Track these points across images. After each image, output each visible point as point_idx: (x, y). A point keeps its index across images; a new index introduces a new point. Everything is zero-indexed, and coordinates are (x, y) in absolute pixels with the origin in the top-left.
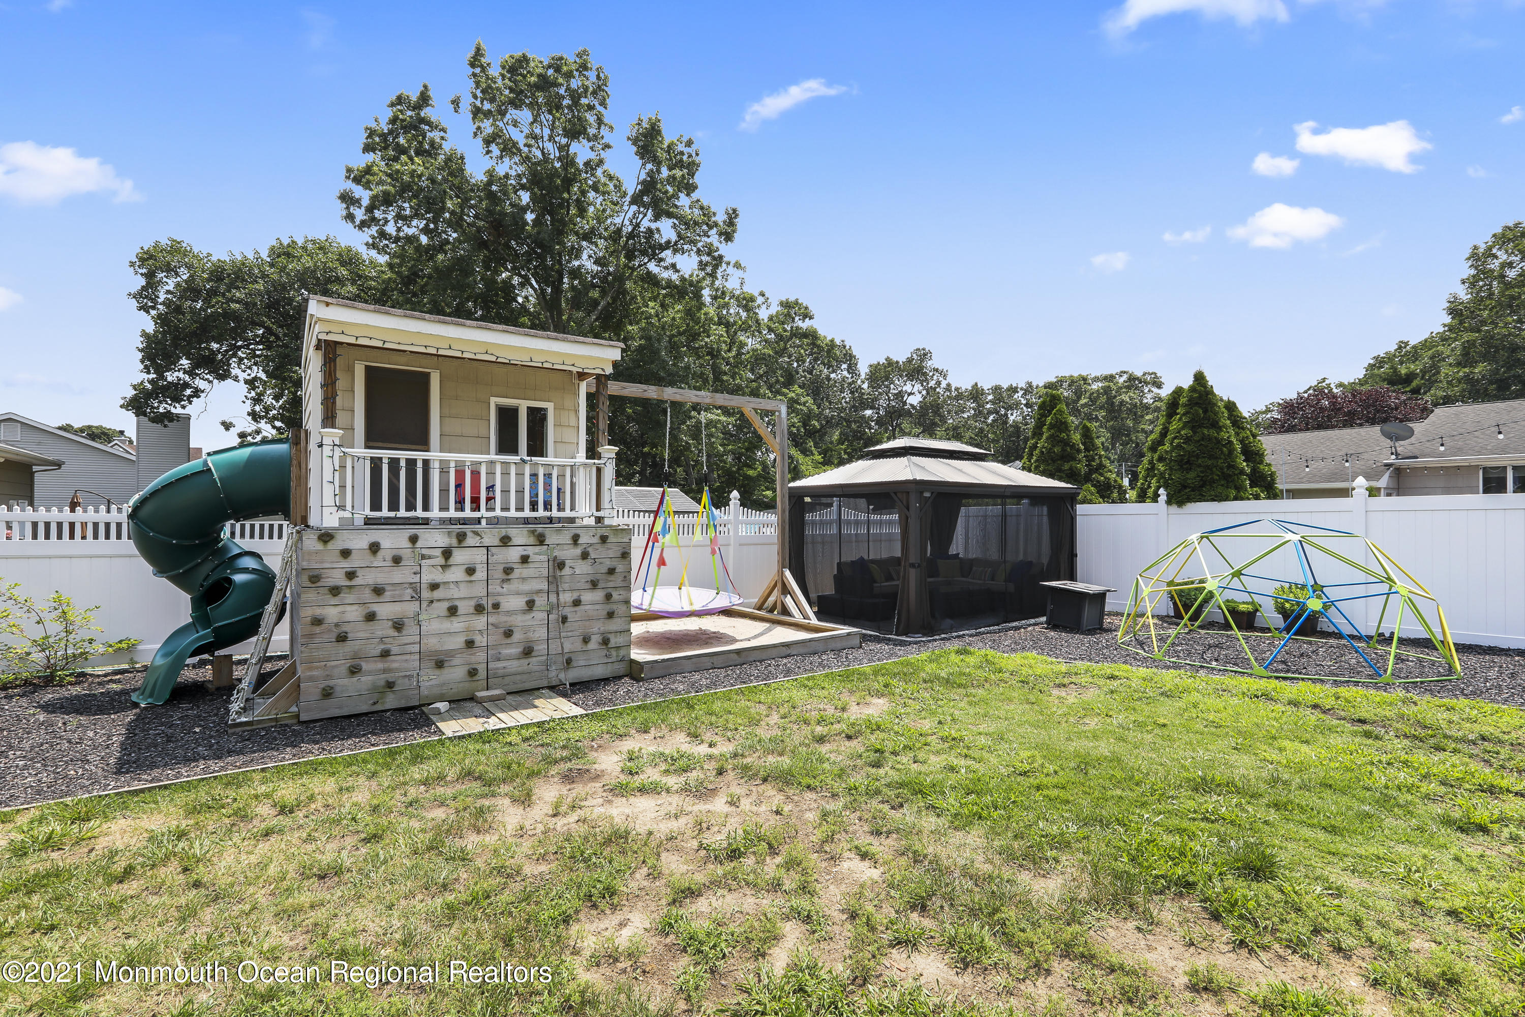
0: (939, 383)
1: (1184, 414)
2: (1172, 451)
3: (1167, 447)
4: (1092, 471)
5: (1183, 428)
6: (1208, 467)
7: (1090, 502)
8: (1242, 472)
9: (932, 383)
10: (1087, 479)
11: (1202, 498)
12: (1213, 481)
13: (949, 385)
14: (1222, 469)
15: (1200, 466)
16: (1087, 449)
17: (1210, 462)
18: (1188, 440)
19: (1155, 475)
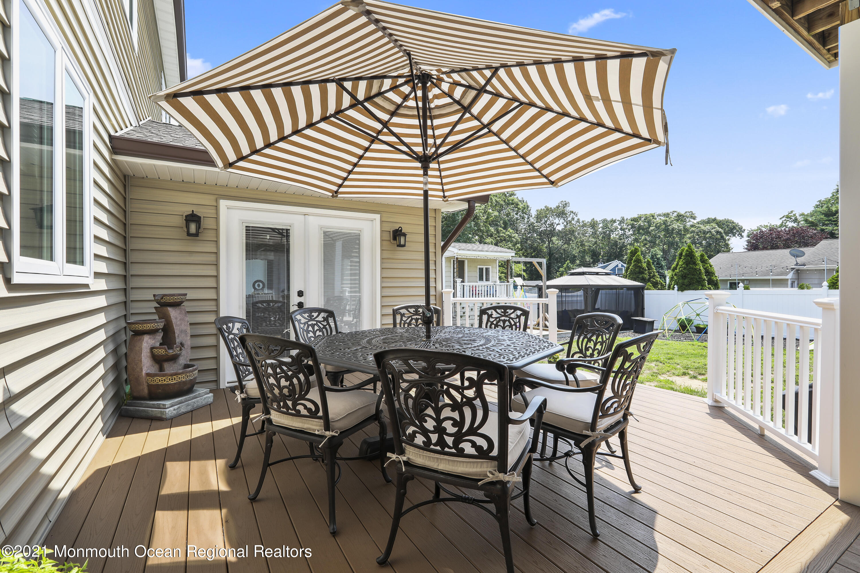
0: (573, 219)
1: (684, 259)
2: (679, 272)
3: (677, 271)
4: (650, 278)
5: (683, 264)
6: (691, 278)
7: (650, 289)
8: (704, 280)
9: (570, 219)
10: (649, 280)
11: (690, 289)
12: (694, 283)
13: (578, 219)
14: (697, 279)
15: (689, 278)
16: (649, 269)
17: (692, 277)
18: (685, 268)
19: (673, 280)
